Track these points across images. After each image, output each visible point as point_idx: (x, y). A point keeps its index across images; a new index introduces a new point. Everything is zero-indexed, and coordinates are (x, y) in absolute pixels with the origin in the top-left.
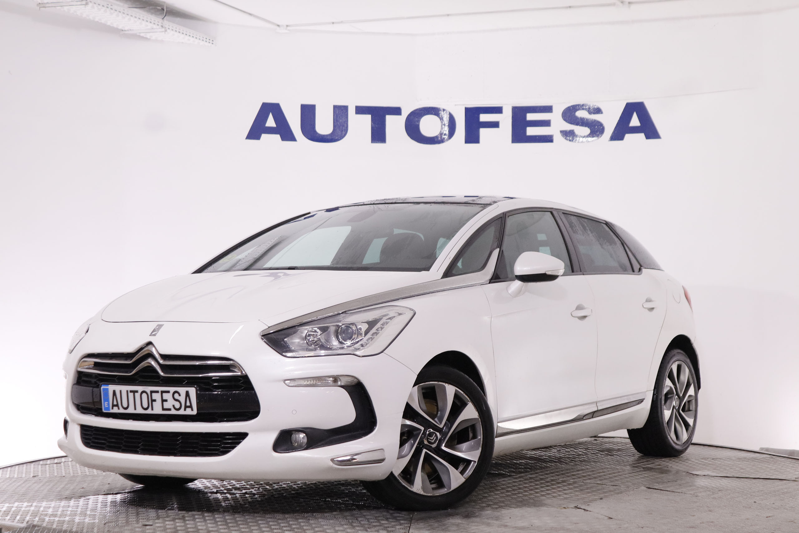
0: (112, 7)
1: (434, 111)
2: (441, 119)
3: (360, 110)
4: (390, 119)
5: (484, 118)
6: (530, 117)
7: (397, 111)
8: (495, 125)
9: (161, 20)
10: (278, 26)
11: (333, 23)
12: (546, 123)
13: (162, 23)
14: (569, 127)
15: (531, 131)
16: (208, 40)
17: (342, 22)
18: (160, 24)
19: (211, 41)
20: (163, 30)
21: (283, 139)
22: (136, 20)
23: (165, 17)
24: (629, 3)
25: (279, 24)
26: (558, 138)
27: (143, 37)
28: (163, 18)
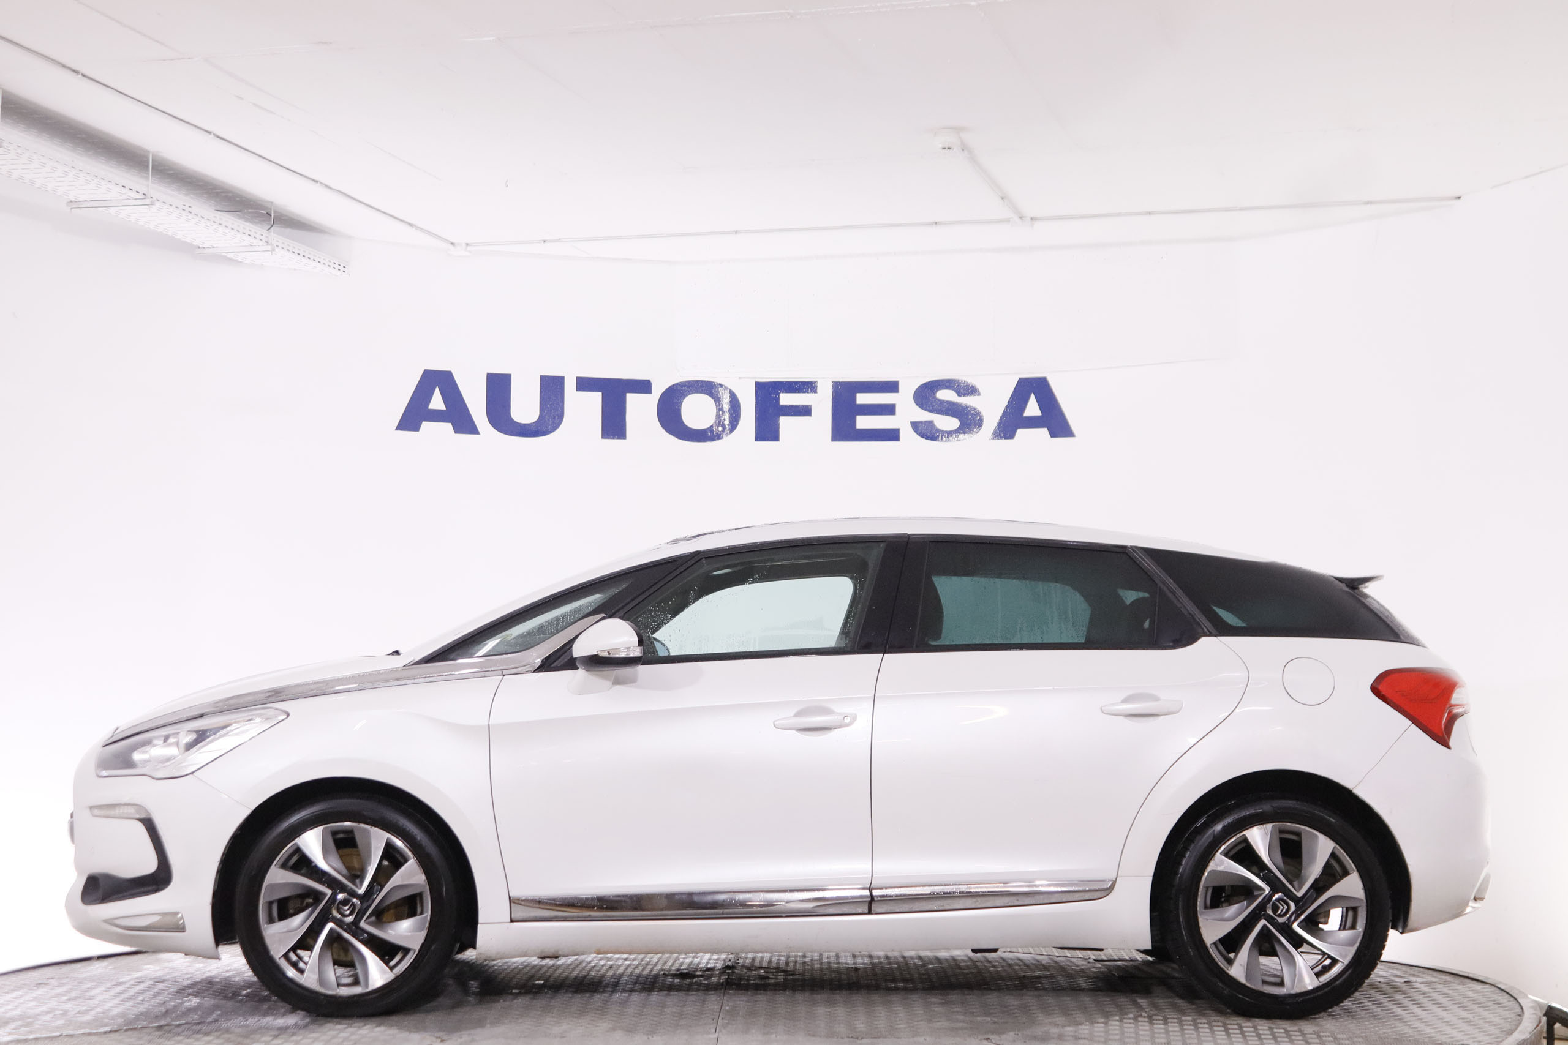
0: (190, 210)
1: (706, 387)
2: (718, 400)
3: (585, 384)
4: (633, 400)
5: (787, 399)
6: (862, 399)
7: (644, 387)
8: (805, 411)
9: (264, 232)
10: (452, 244)
12: (889, 410)
13: (267, 237)
14: (924, 416)
15: (863, 422)
16: (337, 266)
18: (264, 238)
19: (341, 268)
20: (269, 248)
21: (458, 430)
22: (227, 230)
23: (272, 228)
25: (454, 241)
27: (230, 259)
28: (269, 229)
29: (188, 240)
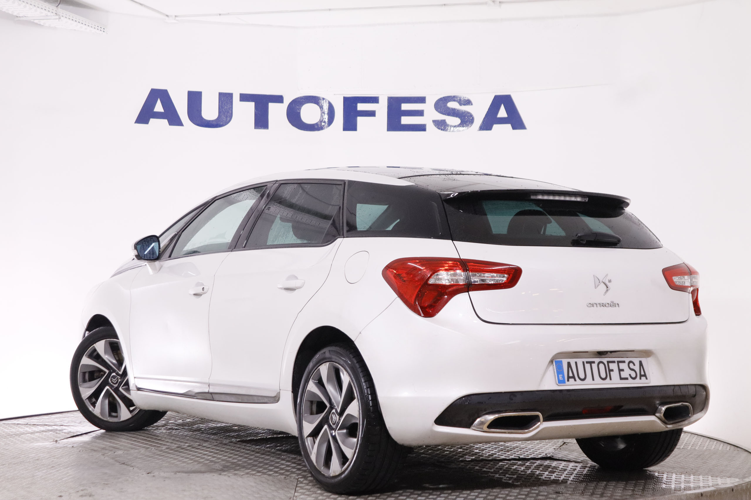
1: (314, 100)
2: (321, 107)
3: (244, 98)
4: (272, 107)
5: (361, 107)
6: (405, 107)
7: (279, 99)
8: (372, 114)
10: (167, 16)
11: (220, 15)
12: (420, 113)
13: (56, 11)
14: (440, 117)
15: (405, 120)
16: (99, 28)
17: (228, 14)
18: (54, 12)
19: (102, 29)
20: (57, 17)
21: (171, 123)
22: (31, 7)
23: (59, 5)
24: (500, 2)
26: (430, 127)
27: (37, 24)
28: (57, 6)
29: (10, 12)
